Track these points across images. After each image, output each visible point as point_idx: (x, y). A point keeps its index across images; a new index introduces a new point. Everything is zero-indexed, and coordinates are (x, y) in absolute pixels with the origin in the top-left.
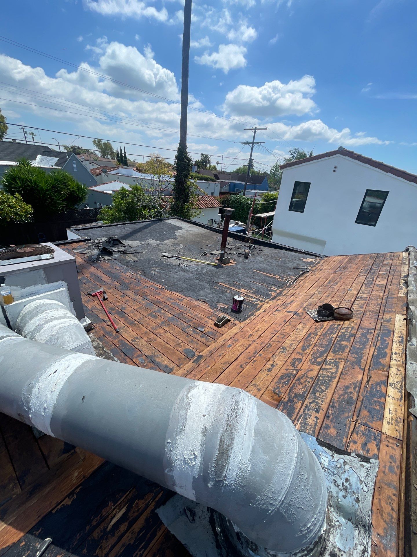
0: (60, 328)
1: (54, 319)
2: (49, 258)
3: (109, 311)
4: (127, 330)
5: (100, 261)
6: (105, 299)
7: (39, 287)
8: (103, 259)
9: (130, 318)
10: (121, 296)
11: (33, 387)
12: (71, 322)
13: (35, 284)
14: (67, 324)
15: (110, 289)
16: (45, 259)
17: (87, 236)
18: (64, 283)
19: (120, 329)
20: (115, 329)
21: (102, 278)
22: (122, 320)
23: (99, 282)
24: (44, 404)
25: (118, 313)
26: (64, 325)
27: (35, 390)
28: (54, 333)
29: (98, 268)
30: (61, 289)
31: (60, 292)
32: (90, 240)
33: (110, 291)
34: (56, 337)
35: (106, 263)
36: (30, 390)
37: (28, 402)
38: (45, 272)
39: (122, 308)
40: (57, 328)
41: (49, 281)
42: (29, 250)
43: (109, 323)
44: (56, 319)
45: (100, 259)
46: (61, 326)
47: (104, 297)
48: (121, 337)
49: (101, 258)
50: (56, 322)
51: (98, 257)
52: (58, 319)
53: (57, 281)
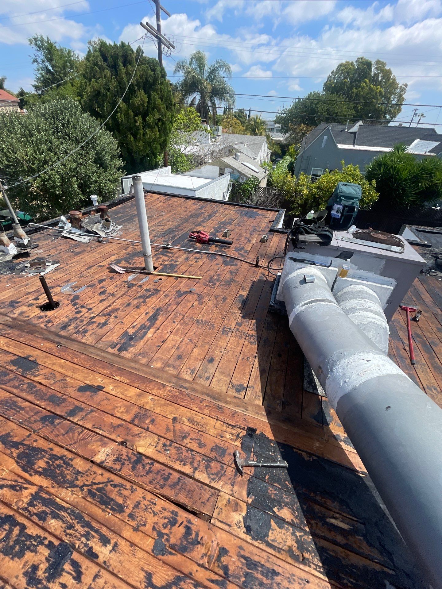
0: (371, 322)
1: (369, 310)
2: (398, 251)
3: (413, 335)
4: (427, 371)
5: (430, 275)
6: (414, 319)
7: (371, 275)
8: (435, 274)
9: (437, 359)
10: (438, 329)
11: (343, 357)
12: (383, 323)
13: (370, 270)
14: (379, 323)
15: (426, 312)
16: (394, 252)
17: (429, 241)
18: (394, 282)
19: (418, 362)
20: (411, 359)
21: (422, 296)
22: (426, 356)
23: (416, 298)
24: (347, 378)
25: (424, 344)
26: (376, 322)
27: (344, 362)
28: (364, 323)
29: (422, 282)
30: (388, 287)
31: (386, 288)
32: (430, 246)
33: (425, 314)
34: (363, 327)
35: (437, 280)
36: (340, 359)
37: (333, 365)
38: (386, 264)
39: (432, 342)
40: (369, 320)
41: (382, 274)
42: (382, 237)
43: (407, 348)
44: (372, 311)
45: (431, 274)
46: (373, 320)
47: (415, 317)
48: (414, 372)
49: (432, 272)
50: (370, 314)
51: (430, 269)
52: (374, 313)
53: (389, 277)
